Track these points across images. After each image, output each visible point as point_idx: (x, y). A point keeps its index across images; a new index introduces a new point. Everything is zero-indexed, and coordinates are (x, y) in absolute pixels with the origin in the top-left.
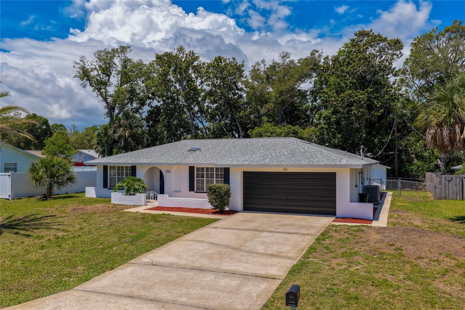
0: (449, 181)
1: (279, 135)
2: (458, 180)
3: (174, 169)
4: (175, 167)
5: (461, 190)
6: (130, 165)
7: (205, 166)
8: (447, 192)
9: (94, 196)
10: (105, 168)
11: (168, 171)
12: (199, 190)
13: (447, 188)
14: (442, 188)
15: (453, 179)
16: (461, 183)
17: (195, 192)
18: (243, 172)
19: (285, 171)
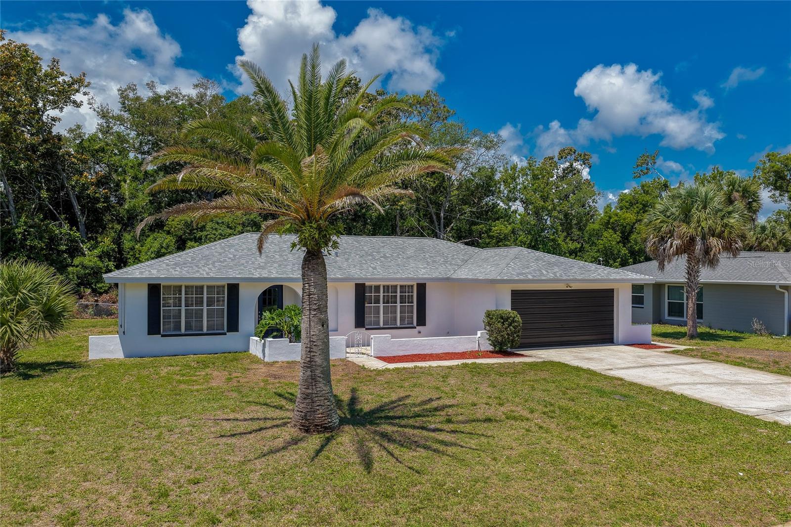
6: (224, 283)
7: (381, 283)
9: (120, 355)
10: (154, 290)
18: (512, 291)
19: (569, 288)
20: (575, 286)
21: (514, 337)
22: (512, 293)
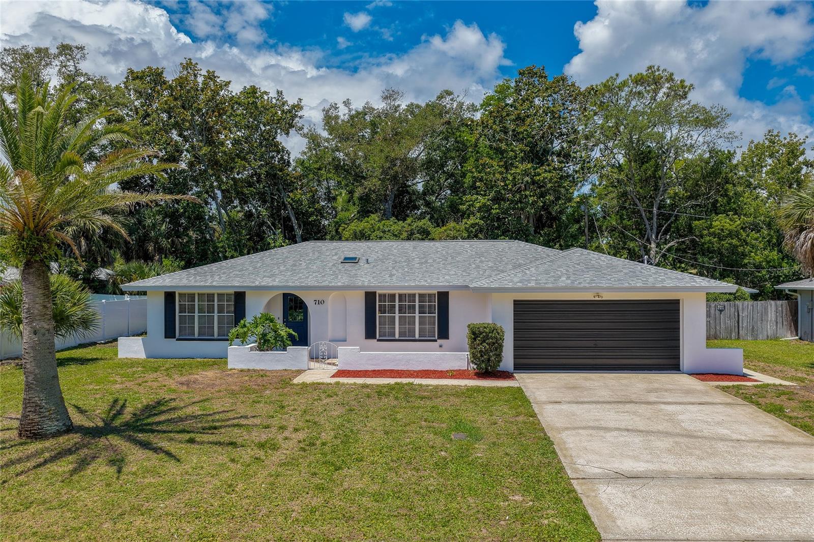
0: (721, 311)
1: (396, 236)
2: (733, 310)
3: (331, 298)
4: (334, 293)
5: (736, 324)
6: (232, 291)
7: (397, 292)
8: (718, 328)
9: (142, 356)
10: (170, 297)
11: (320, 302)
12: (385, 336)
13: (718, 321)
14: (711, 322)
15: (726, 307)
16: (736, 314)
17: (379, 340)
18: (514, 301)
19: (597, 299)
20: (607, 296)
21: (489, 356)
22: (514, 304)
